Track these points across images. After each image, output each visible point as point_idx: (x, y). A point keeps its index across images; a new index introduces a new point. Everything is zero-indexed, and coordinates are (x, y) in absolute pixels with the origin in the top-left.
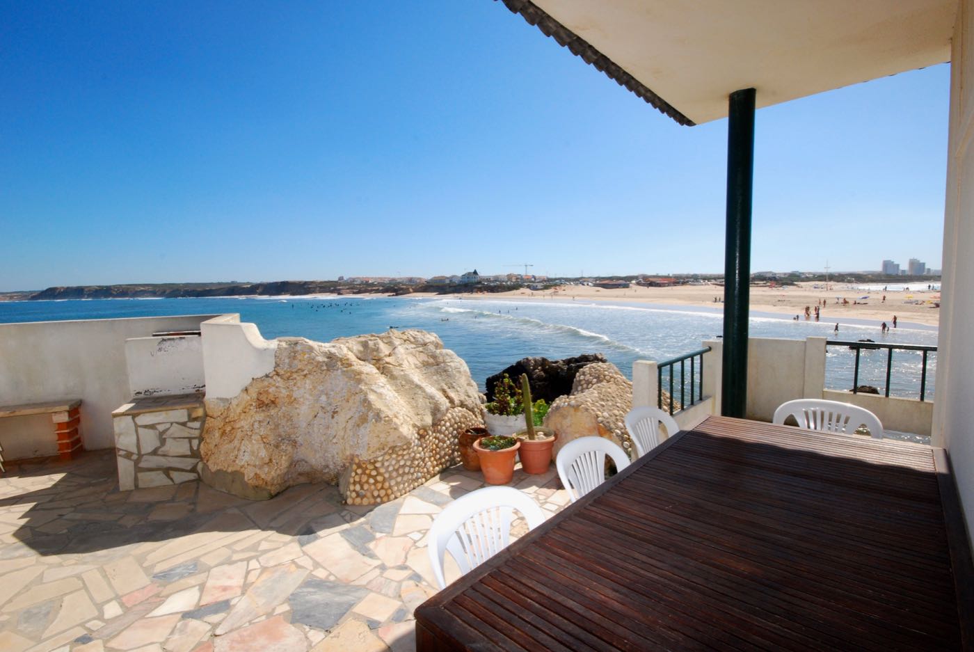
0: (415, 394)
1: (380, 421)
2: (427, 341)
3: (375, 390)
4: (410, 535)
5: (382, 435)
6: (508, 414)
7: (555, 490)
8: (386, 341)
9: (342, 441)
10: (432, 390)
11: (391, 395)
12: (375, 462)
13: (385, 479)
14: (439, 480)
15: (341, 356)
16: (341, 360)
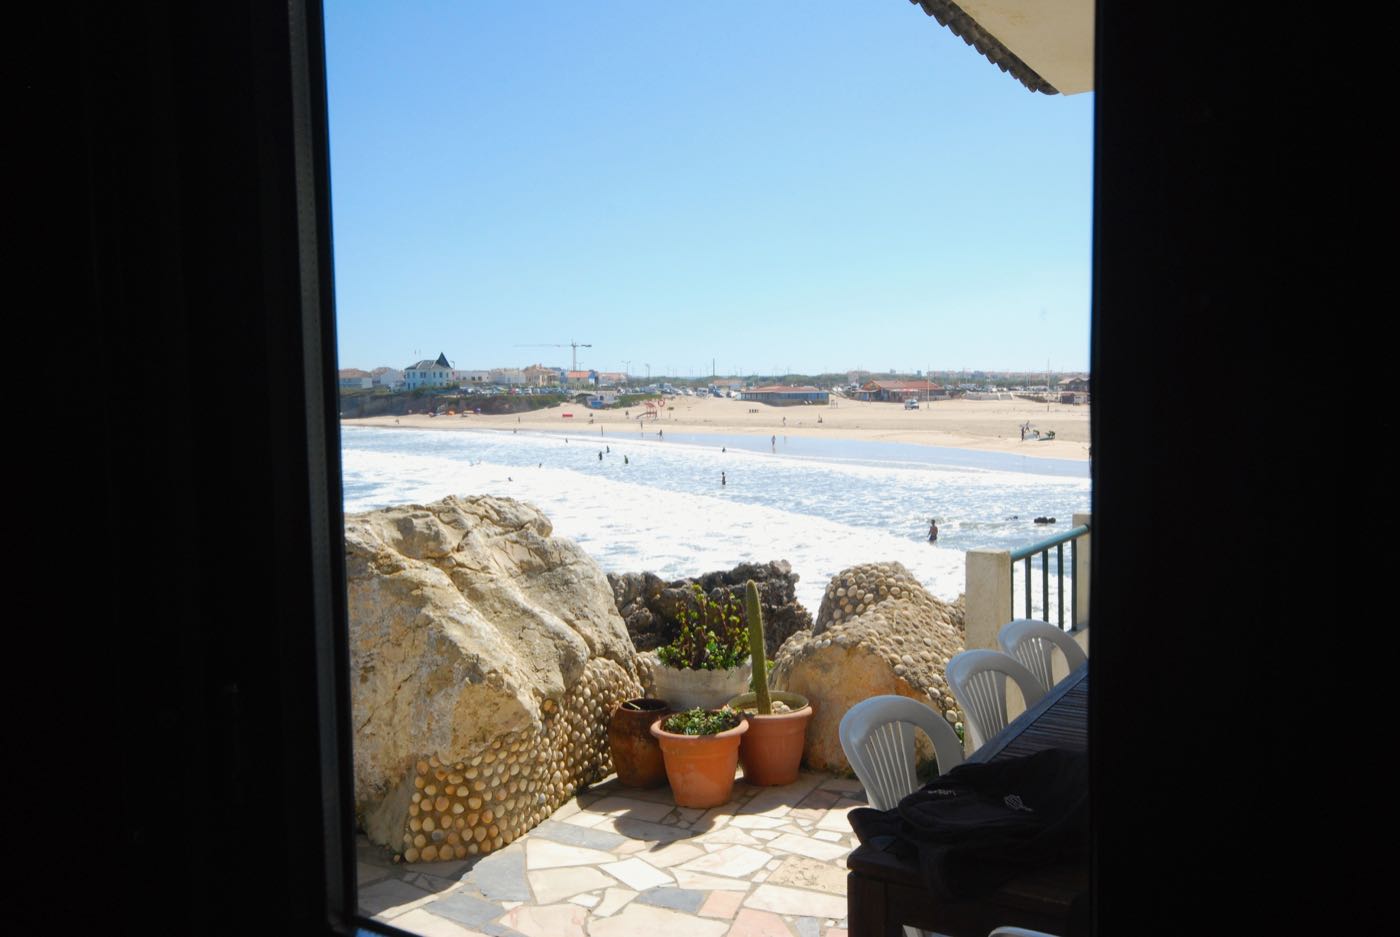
0: (524, 628)
1: (480, 682)
2: (526, 518)
3: (458, 617)
4: (574, 900)
5: (484, 712)
6: (710, 668)
7: (824, 810)
8: (446, 519)
9: (388, 729)
10: (554, 621)
11: (488, 629)
12: (466, 769)
13: (484, 806)
14: (578, 809)
15: (373, 551)
16: (374, 558)
